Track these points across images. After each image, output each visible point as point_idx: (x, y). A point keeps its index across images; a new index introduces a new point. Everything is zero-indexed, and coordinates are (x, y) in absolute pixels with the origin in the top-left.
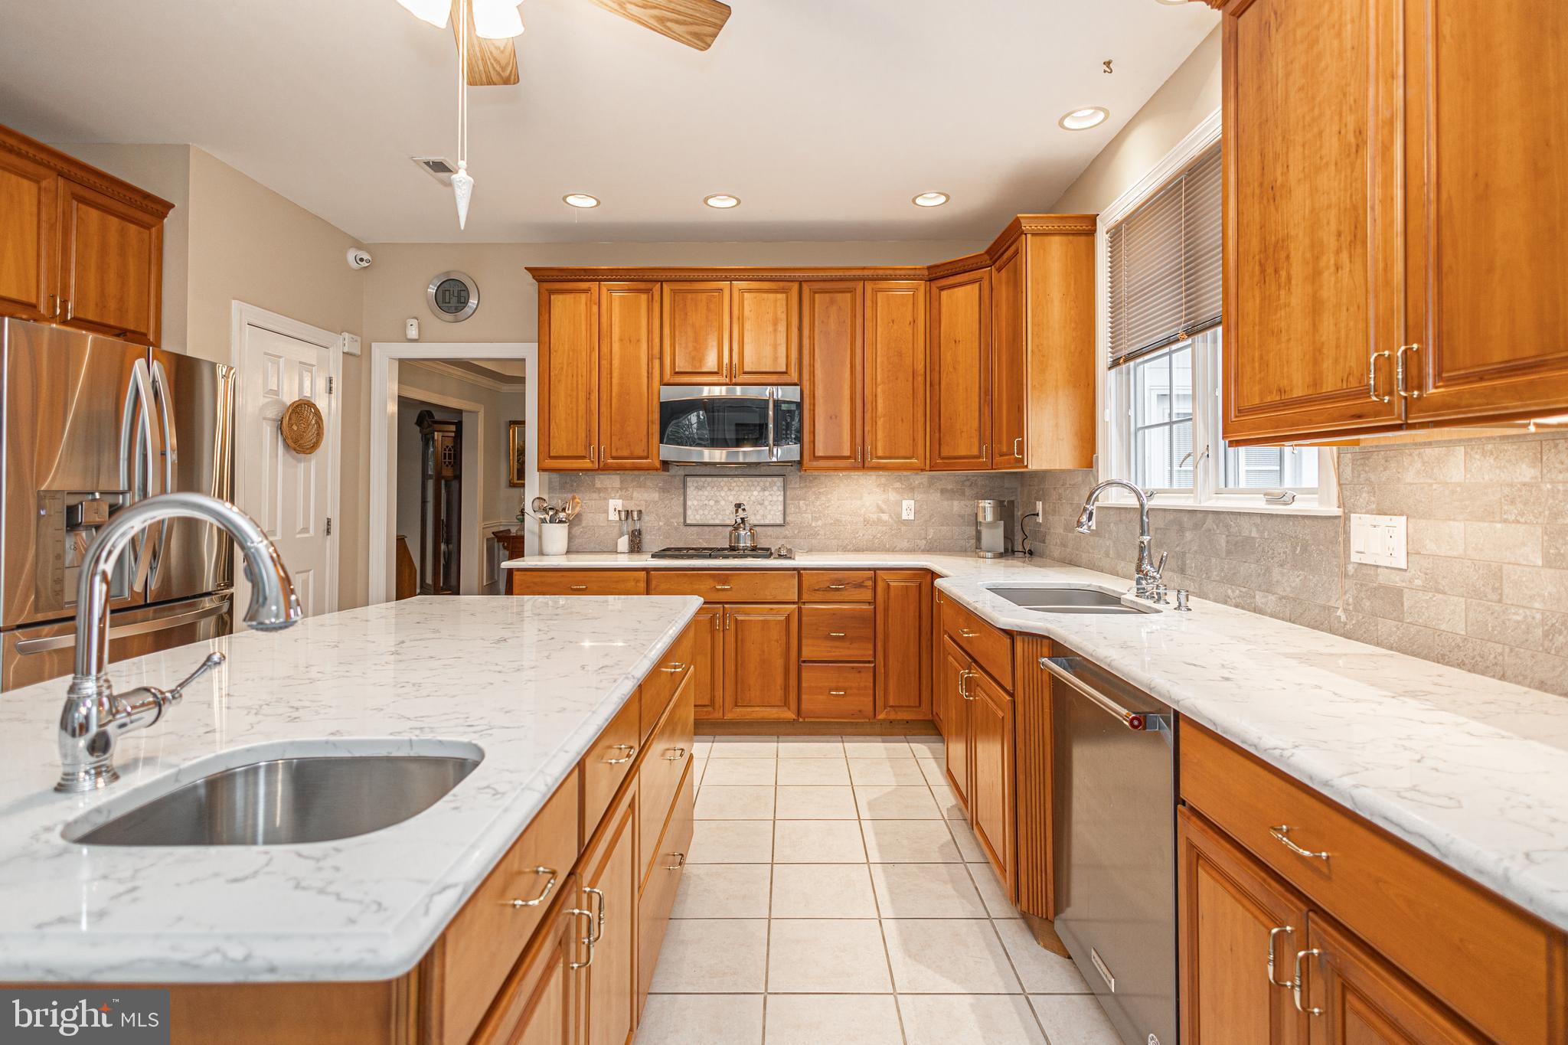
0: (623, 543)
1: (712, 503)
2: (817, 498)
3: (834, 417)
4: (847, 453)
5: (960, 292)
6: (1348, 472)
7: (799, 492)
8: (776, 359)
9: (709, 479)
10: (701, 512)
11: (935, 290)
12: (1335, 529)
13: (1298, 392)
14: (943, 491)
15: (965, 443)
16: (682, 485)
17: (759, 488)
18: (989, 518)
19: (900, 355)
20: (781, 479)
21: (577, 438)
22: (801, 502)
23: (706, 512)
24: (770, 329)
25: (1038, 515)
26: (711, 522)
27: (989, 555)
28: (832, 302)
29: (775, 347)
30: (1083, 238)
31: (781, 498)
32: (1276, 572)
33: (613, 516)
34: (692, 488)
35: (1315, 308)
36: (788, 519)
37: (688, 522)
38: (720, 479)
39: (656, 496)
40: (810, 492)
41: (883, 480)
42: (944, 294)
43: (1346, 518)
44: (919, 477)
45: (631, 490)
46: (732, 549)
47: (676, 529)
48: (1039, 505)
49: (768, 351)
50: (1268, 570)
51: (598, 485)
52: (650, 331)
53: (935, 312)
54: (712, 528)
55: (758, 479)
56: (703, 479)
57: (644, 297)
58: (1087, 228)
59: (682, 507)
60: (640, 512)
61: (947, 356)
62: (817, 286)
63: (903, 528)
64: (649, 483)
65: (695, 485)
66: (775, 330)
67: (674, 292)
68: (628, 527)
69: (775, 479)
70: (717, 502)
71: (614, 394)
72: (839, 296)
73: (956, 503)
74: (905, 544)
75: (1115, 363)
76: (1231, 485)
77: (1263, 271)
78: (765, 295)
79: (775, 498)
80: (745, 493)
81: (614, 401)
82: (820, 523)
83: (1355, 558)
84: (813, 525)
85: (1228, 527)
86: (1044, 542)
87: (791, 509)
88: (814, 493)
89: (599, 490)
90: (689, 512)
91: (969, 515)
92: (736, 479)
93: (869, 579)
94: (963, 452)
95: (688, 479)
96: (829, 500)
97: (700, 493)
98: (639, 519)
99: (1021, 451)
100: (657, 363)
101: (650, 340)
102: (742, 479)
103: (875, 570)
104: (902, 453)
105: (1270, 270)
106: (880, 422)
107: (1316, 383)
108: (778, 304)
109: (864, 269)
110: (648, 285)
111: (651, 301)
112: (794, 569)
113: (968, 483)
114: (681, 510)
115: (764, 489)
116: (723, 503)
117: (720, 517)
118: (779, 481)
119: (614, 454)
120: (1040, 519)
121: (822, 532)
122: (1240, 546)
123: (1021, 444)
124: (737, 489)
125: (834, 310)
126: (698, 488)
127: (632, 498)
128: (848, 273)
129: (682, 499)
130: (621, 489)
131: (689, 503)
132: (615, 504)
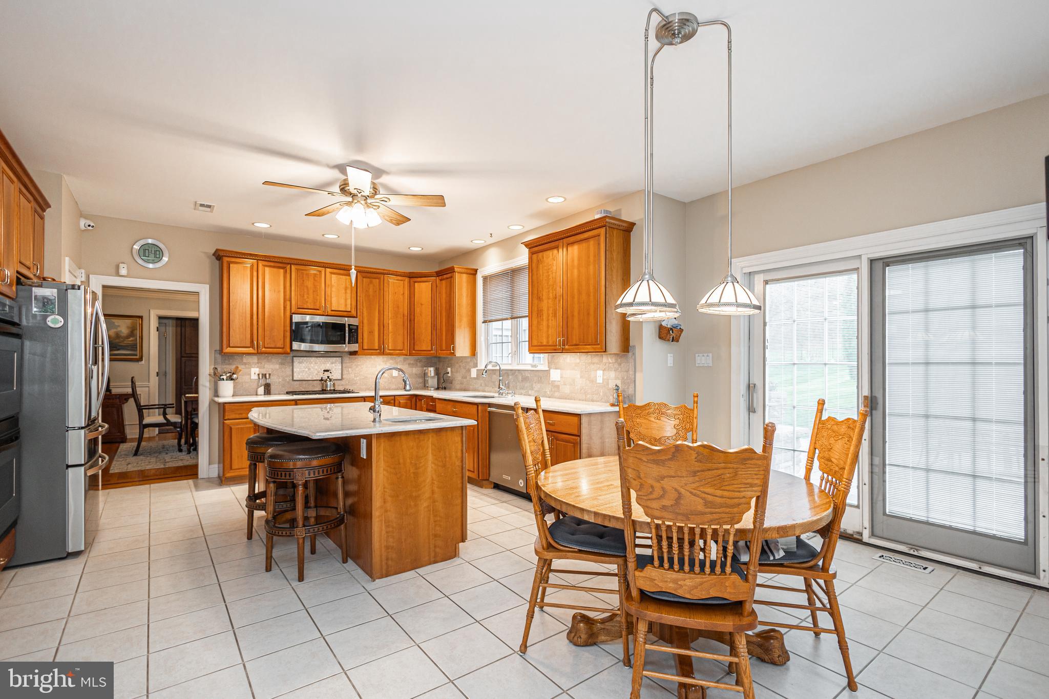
0: (261, 390)
1: (307, 370)
2: (357, 367)
3: (371, 332)
4: (377, 348)
5: (423, 285)
6: (550, 359)
7: (348, 364)
8: (346, 305)
9: (305, 358)
10: (301, 374)
11: (412, 282)
12: (547, 372)
13: (545, 344)
14: (409, 364)
15: (425, 344)
16: (291, 361)
17: (330, 363)
18: (433, 374)
19: (398, 307)
20: (340, 358)
21: (246, 338)
22: (350, 369)
23: (304, 374)
24: (344, 291)
25: (448, 373)
26: (306, 379)
27: (432, 389)
28: (371, 282)
29: (346, 300)
30: (472, 276)
31: (340, 367)
32: (534, 385)
33: (254, 377)
34: (296, 363)
35: (548, 326)
36: (344, 377)
37: (295, 379)
38: (311, 358)
39: (277, 366)
40: (354, 364)
41: (385, 359)
42: (416, 284)
43: (550, 370)
44: (399, 358)
45: (263, 363)
46: (323, 390)
47: (288, 382)
48: (449, 370)
49: (342, 301)
50: (532, 385)
51: (245, 360)
52: (285, 288)
53: (412, 290)
54: (306, 382)
55: (329, 358)
56: (302, 358)
57: (282, 271)
58: (474, 272)
59: (291, 372)
60: (270, 374)
61: (417, 310)
62: (365, 274)
63: (393, 380)
64: (273, 360)
65: (298, 361)
66: (346, 293)
67: (297, 270)
68: (262, 382)
69: (337, 358)
70: (309, 369)
71: (266, 316)
72: (374, 280)
73: (414, 369)
74: (394, 387)
75: (485, 322)
76: (521, 362)
77: (538, 315)
78: (341, 276)
79: (337, 367)
80: (323, 365)
81: (266, 320)
82: (358, 378)
83: (551, 379)
84: (355, 379)
85: (522, 374)
86: (451, 383)
87: (345, 372)
88: (355, 365)
89: (245, 364)
90: (295, 374)
91: (419, 374)
92: (319, 358)
93: (392, 400)
94: (424, 348)
95: (295, 358)
96: (362, 368)
97: (301, 365)
98: (269, 377)
99: (453, 350)
100: (288, 303)
101: (285, 292)
102: (321, 358)
103: (394, 396)
104: (399, 348)
105: (539, 316)
106: (390, 335)
107: (548, 342)
108: (347, 281)
109: (384, 270)
110: (284, 266)
111: (285, 272)
112: (362, 397)
113: (419, 361)
114: (291, 373)
115: (332, 363)
116: (312, 370)
117: (311, 377)
118: (339, 359)
119: (266, 346)
120: (449, 375)
121: (359, 382)
122: (525, 379)
123: (453, 347)
124: (319, 363)
125: (371, 286)
126: (300, 363)
127: (264, 368)
128: (378, 271)
129: (291, 368)
130: (258, 363)
131: (295, 370)
132: (255, 371)
